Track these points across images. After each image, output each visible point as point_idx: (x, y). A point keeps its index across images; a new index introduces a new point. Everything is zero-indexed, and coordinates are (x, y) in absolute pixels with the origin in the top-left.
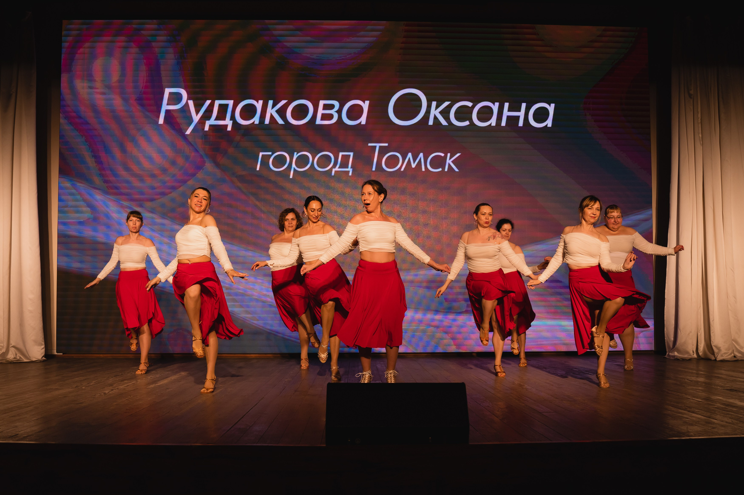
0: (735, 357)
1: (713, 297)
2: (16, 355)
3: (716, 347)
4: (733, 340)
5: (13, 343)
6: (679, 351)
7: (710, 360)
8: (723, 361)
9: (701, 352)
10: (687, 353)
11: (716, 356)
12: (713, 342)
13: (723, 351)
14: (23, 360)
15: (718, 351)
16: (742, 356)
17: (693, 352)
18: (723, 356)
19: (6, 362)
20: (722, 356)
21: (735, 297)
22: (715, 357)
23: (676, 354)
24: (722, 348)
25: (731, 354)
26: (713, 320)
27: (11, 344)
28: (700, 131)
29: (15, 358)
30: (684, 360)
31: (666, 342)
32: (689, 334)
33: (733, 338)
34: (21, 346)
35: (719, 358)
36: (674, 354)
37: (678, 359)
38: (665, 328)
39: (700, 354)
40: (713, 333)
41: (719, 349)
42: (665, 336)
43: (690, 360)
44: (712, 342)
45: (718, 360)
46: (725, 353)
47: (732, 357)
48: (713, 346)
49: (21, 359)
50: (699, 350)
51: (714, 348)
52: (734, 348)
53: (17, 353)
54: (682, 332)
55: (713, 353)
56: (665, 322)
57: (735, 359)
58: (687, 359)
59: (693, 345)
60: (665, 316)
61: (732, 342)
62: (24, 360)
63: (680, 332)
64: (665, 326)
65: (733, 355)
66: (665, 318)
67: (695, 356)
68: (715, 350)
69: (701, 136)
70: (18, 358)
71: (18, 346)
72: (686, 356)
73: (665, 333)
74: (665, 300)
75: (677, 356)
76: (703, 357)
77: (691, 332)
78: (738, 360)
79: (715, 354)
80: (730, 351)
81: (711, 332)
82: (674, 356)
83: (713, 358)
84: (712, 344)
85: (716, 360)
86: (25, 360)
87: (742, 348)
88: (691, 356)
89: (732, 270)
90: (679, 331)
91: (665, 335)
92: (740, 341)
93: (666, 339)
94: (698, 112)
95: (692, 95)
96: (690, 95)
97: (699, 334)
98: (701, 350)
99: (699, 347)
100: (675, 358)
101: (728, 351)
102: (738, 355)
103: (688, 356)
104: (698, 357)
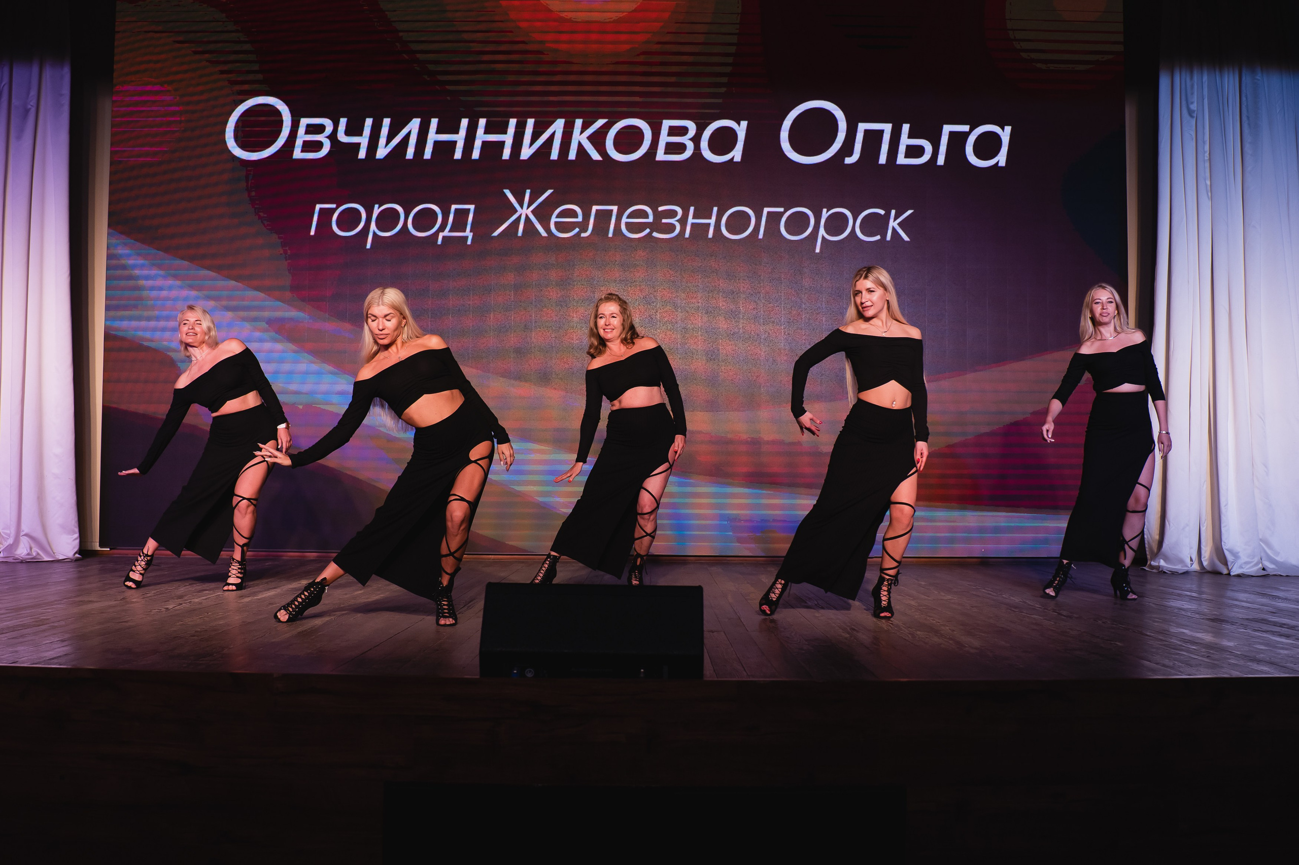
0: (1264, 569)
1: (1227, 465)
2: (31, 549)
3: (1230, 551)
4: (1261, 540)
5: (25, 528)
6: (1166, 559)
7: (1219, 573)
8: (1240, 576)
9: (1206, 560)
10: (1181, 561)
11: (1230, 567)
12: (1225, 543)
13: (1244, 558)
14: (42, 557)
15: (1233, 558)
16: (1277, 568)
17: (1191, 560)
18: (1244, 567)
19: (14, 561)
20: (1241, 567)
21: (1266, 466)
22: (1228, 569)
23: (1162, 563)
24: (1240, 554)
25: (1256, 564)
26: (1226, 507)
27: (23, 531)
28: (1207, 175)
29: (28, 554)
30: (1174, 573)
31: (1146, 542)
32: (1184, 527)
33: (1260, 537)
34: (38, 534)
35: (1235, 571)
36: (1160, 563)
37: (1165, 572)
39: (1205, 563)
40: (1225, 526)
41: (1236, 555)
43: (1186, 573)
44: (1223, 543)
45: (1232, 574)
46: (1246, 563)
47: (1258, 570)
48: (1226, 548)
49: (38, 557)
50: (1202, 557)
51: (1227, 554)
52: (1263, 554)
53: (33, 545)
54: (1173, 525)
55: (1225, 562)
57: (1264, 573)
58: (1180, 572)
59: (1191, 548)
61: (1260, 544)
62: (44, 559)
63: (1170, 525)
65: (1260, 565)
67: (1196, 567)
68: (1230, 557)
69: (1208, 181)
70: (34, 554)
71: (34, 534)
72: (1179, 568)
75: (1163, 566)
76: (1208, 568)
77: (1187, 525)
78: (1269, 575)
79: (1229, 564)
80: (1256, 560)
81: (1223, 525)
82: (1158, 567)
83: (1225, 572)
85: (1229, 574)
86: (46, 558)
87: (1277, 554)
88: (1187, 566)
89: (1261, 418)
90: (1167, 524)
92: (1274, 540)
94: (1204, 143)
95: (1194, 111)
96: (1190, 113)
97: (1203, 529)
98: (1206, 558)
99: (1203, 552)
100: (1160, 570)
101: (1253, 560)
102: (1270, 566)
103: (1182, 567)
104: (1201, 570)
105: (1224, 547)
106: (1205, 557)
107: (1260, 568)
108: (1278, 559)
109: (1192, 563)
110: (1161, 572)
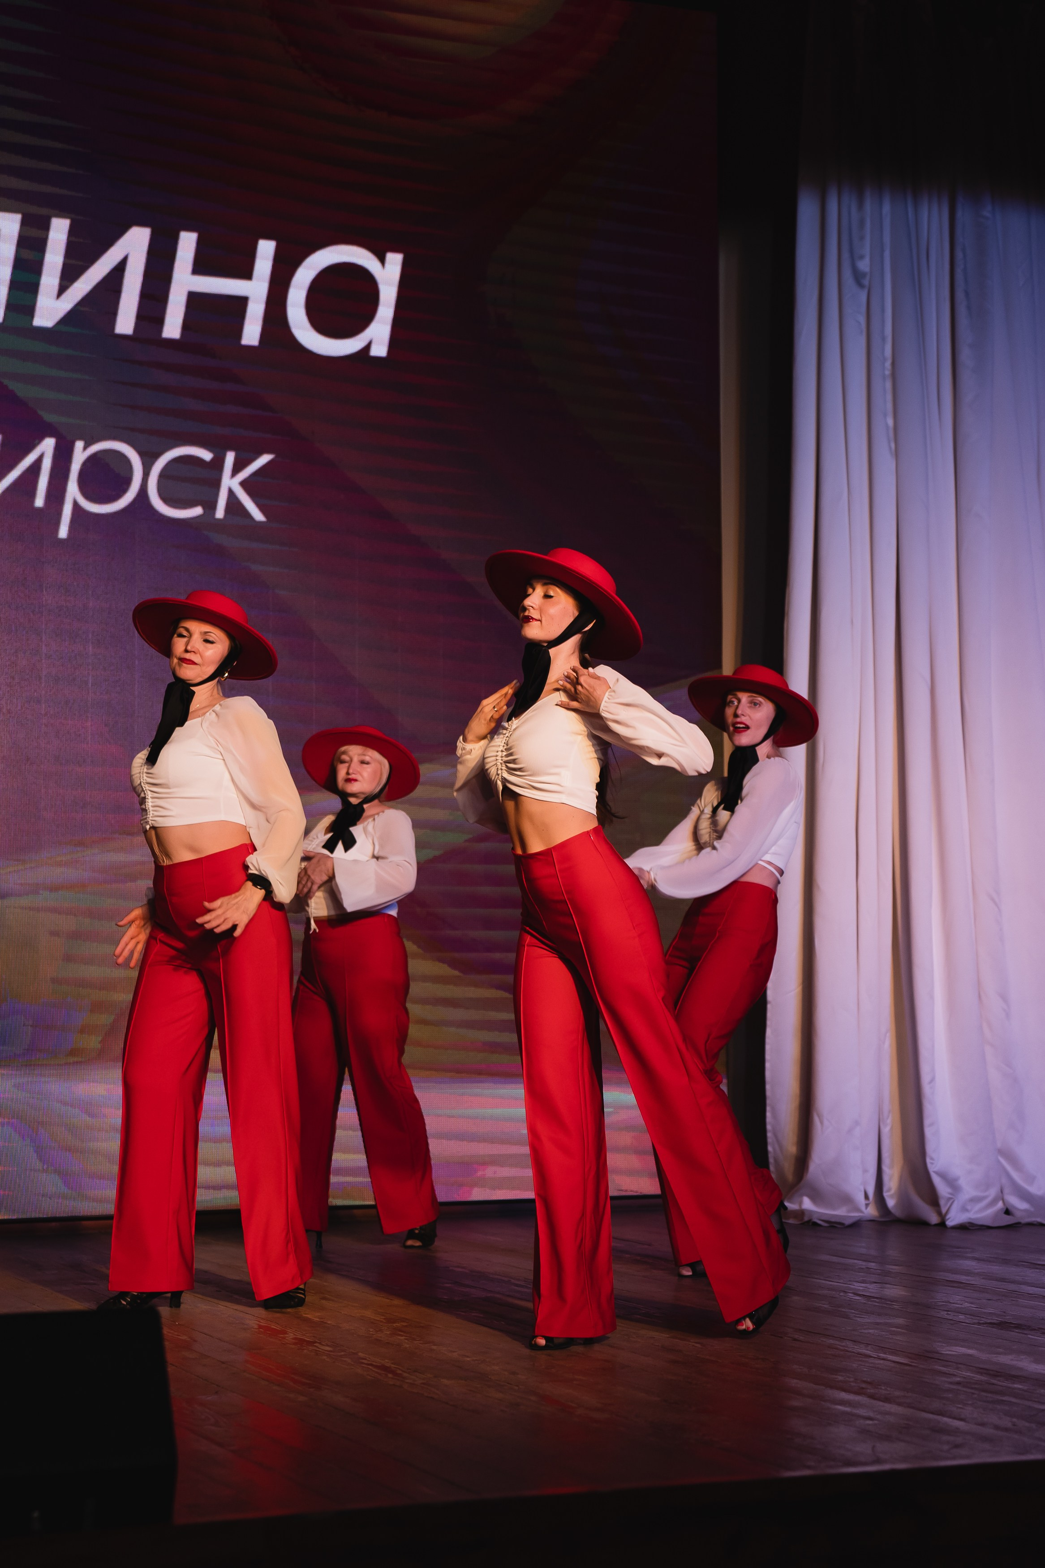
0: (1007, 1212)
1: (932, 997)
3: (943, 1176)
4: (1001, 1152)
6: (816, 1196)
7: (923, 1224)
8: (965, 1228)
9: (891, 1196)
10: (847, 1200)
11: (944, 1210)
12: (932, 1159)
13: (968, 1191)
15: (949, 1190)
16: (1032, 1209)
17: (866, 1197)
18: (969, 1207)
20: (964, 1209)
21: (1004, 998)
22: (939, 1213)
23: (807, 1204)
24: (962, 1182)
25: (994, 1202)
26: (932, 1080)
28: (890, 406)
30: (835, 1226)
31: (771, 1160)
32: (850, 1131)
33: (999, 1145)
35: (955, 1218)
36: (801, 1203)
37: (815, 1224)
38: (768, 1108)
39: (891, 1203)
40: (932, 1124)
41: (952, 1183)
42: (769, 1140)
43: (856, 1225)
44: (928, 1160)
45: (950, 1223)
46: (975, 1200)
47: (996, 1215)
48: (934, 1172)
50: (885, 1189)
51: (937, 1180)
52: (1004, 1181)
54: (826, 1122)
55: (933, 1199)
56: (768, 1087)
57: (1007, 1220)
58: (848, 1222)
59: (865, 1171)
60: (768, 1065)
61: (999, 1162)
63: (822, 1123)
64: (768, 1102)
65: (1000, 1205)
66: (768, 1074)
67: (871, 1211)
68: (942, 1189)
69: (890, 422)
72: (841, 1212)
73: (769, 1127)
74: (769, 1006)
75: (811, 1212)
76: (897, 1213)
77: (857, 1123)
78: (1019, 1223)
79: (942, 1202)
80: (993, 1192)
81: (927, 1122)
82: (801, 1213)
83: (934, 1219)
84: (929, 1165)
85: (942, 1224)
87: (1031, 1179)
88: (859, 1210)
89: (993, 900)
90: (816, 1120)
91: (769, 1135)
92: (1024, 1153)
93: (770, 1148)
94: (884, 339)
95: (864, 275)
96: (858, 277)
97: (886, 1130)
98: (892, 1192)
99: (886, 1178)
100: (806, 1219)
101: (986, 1194)
102: (1019, 1205)
103: (849, 1211)
104: (881, 1216)
105: (932, 1168)
106: (889, 1190)
107: (1001, 1209)
108: (1033, 1189)
109: (867, 1202)
110: (809, 1224)
